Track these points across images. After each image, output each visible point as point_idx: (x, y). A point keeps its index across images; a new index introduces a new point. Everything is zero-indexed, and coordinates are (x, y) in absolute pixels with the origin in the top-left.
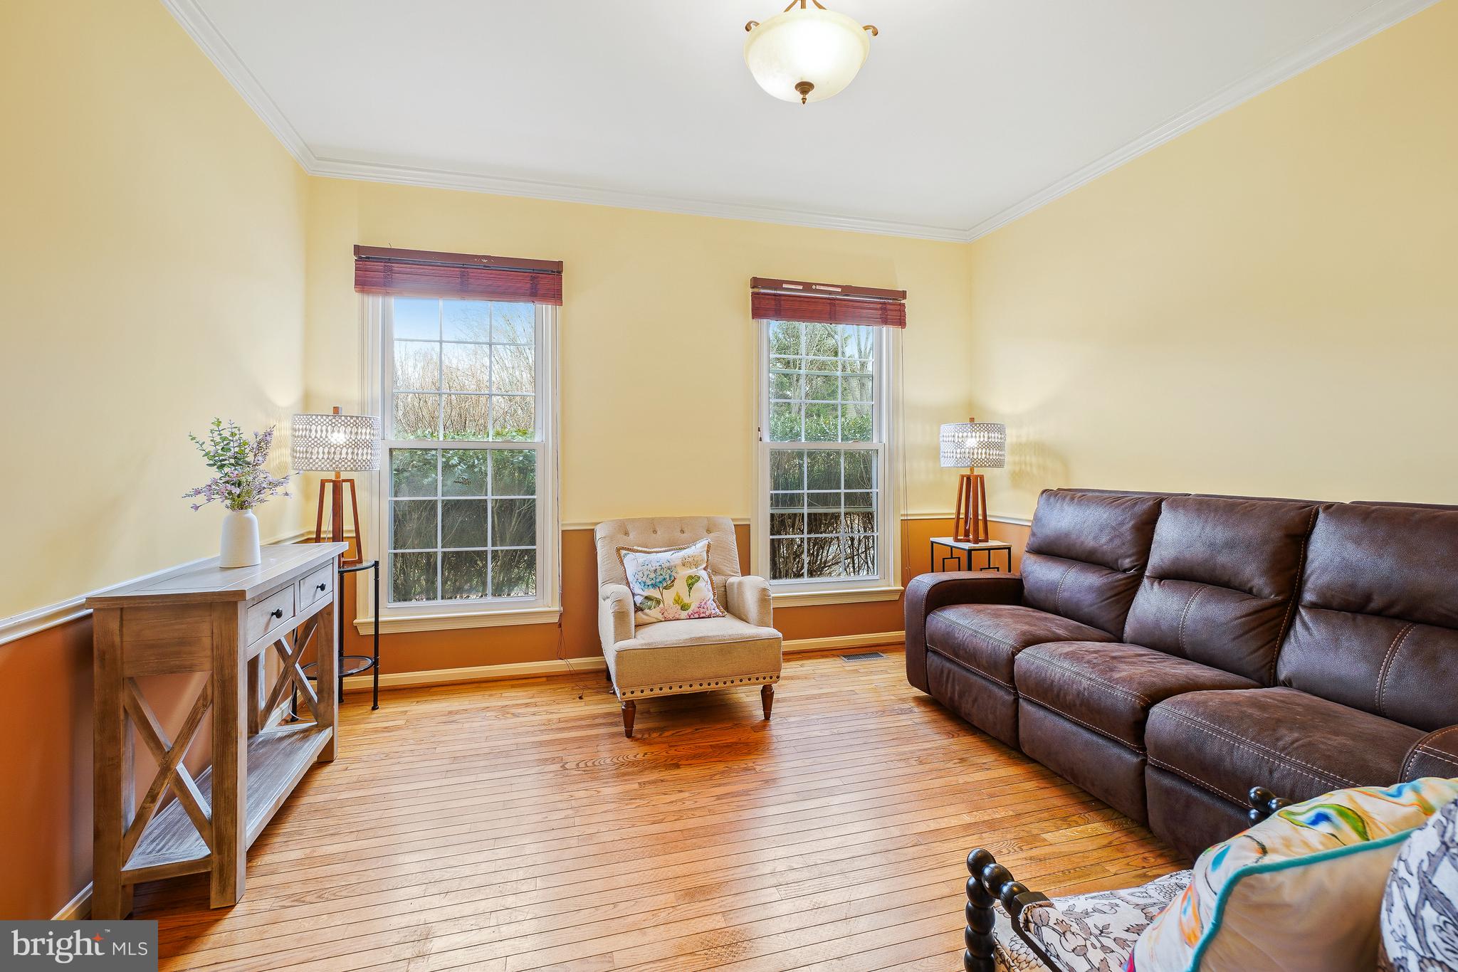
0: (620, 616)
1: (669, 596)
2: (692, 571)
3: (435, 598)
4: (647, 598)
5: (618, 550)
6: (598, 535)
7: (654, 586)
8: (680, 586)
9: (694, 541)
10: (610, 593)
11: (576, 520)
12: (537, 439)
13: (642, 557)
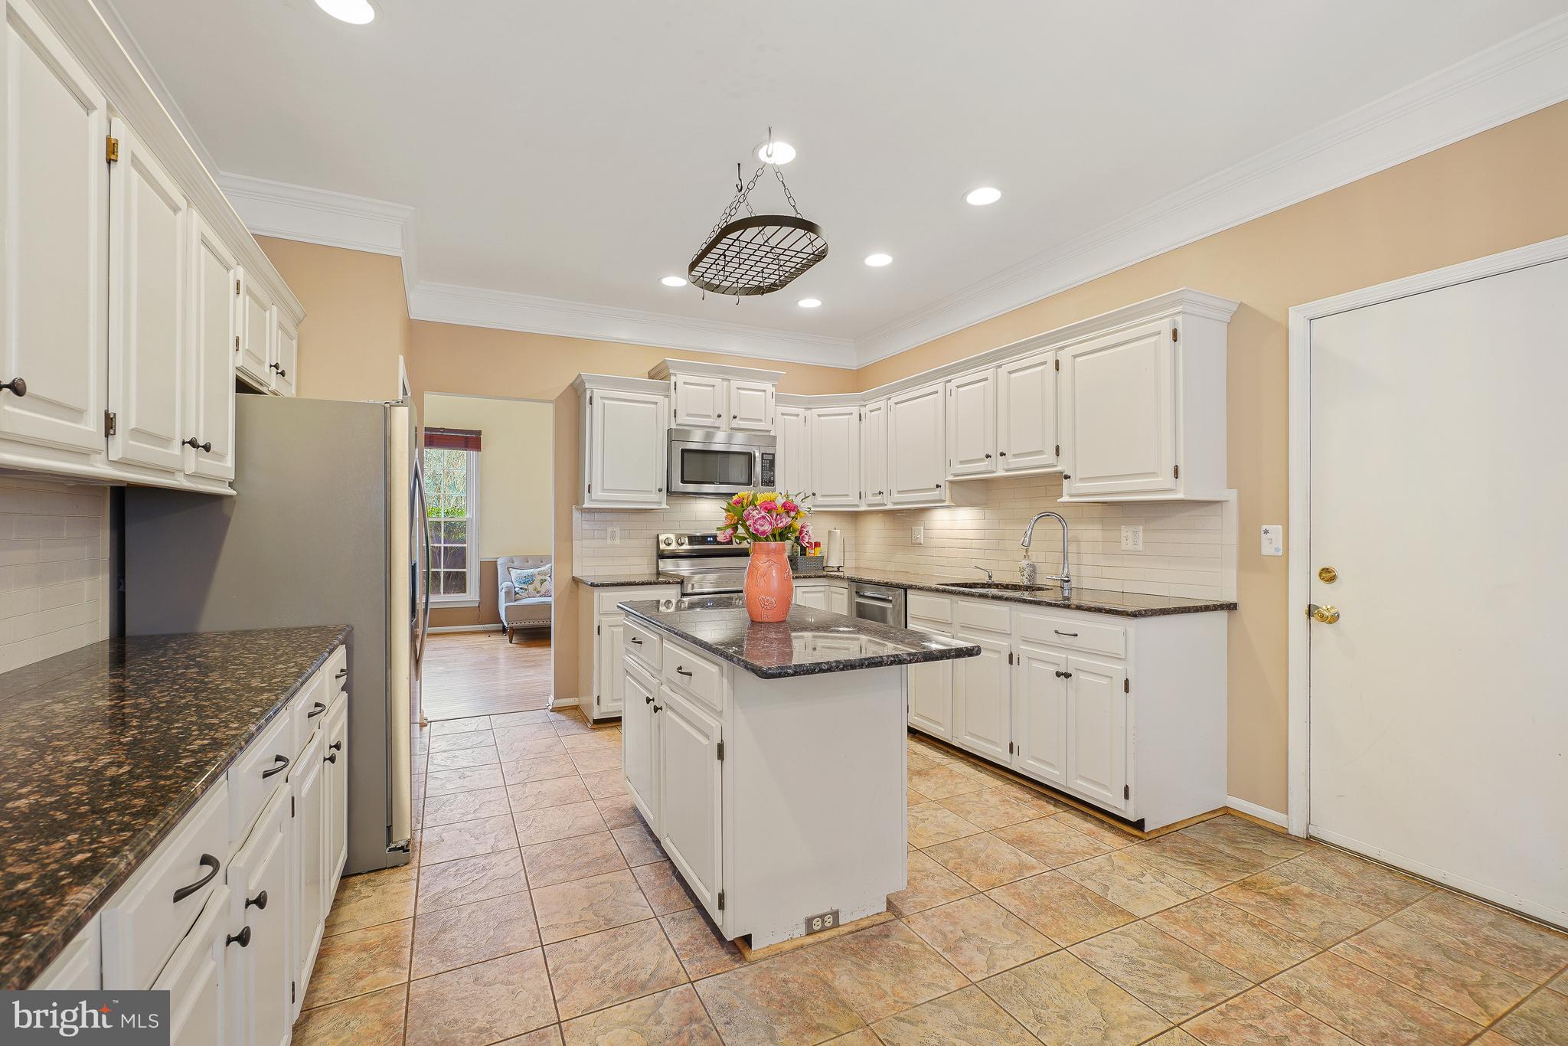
0: (507, 593)
1: (531, 587)
2: (543, 577)
3: (439, 593)
4: (521, 588)
5: (508, 568)
6: (499, 563)
7: (524, 583)
8: (537, 583)
9: (545, 565)
10: (503, 586)
11: (488, 556)
12: (468, 516)
13: (519, 571)
